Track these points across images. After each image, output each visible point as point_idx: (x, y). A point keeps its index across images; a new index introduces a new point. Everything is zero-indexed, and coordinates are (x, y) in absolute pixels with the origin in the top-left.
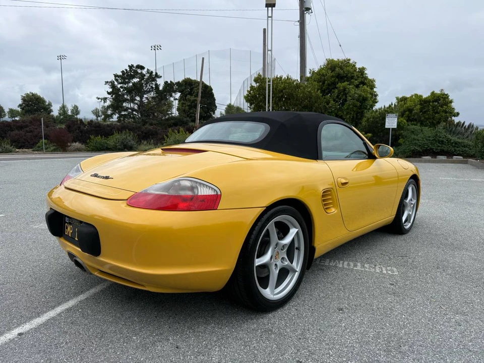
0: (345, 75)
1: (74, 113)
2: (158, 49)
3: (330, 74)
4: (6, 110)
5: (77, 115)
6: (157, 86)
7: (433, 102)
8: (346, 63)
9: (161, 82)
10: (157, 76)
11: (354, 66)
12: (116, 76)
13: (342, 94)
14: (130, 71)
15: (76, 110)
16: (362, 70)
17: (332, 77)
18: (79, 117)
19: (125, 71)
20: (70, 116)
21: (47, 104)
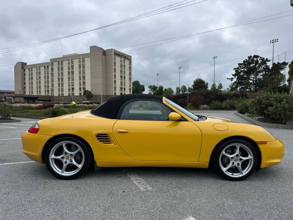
1: (219, 88)
2: (275, 42)
4: (187, 88)
5: (221, 89)
6: (267, 67)
9: (270, 64)
10: (267, 60)
12: (239, 64)
14: (249, 60)
15: (221, 86)
18: (222, 89)
19: (245, 61)
20: (217, 89)
21: (206, 83)
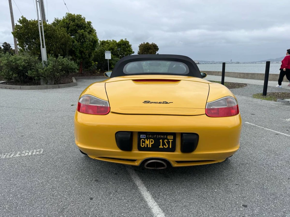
0: (81, 25)
3: (72, 23)
7: (123, 45)
8: (79, 17)
11: (84, 20)
13: (81, 37)
16: (89, 23)
17: (74, 25)
